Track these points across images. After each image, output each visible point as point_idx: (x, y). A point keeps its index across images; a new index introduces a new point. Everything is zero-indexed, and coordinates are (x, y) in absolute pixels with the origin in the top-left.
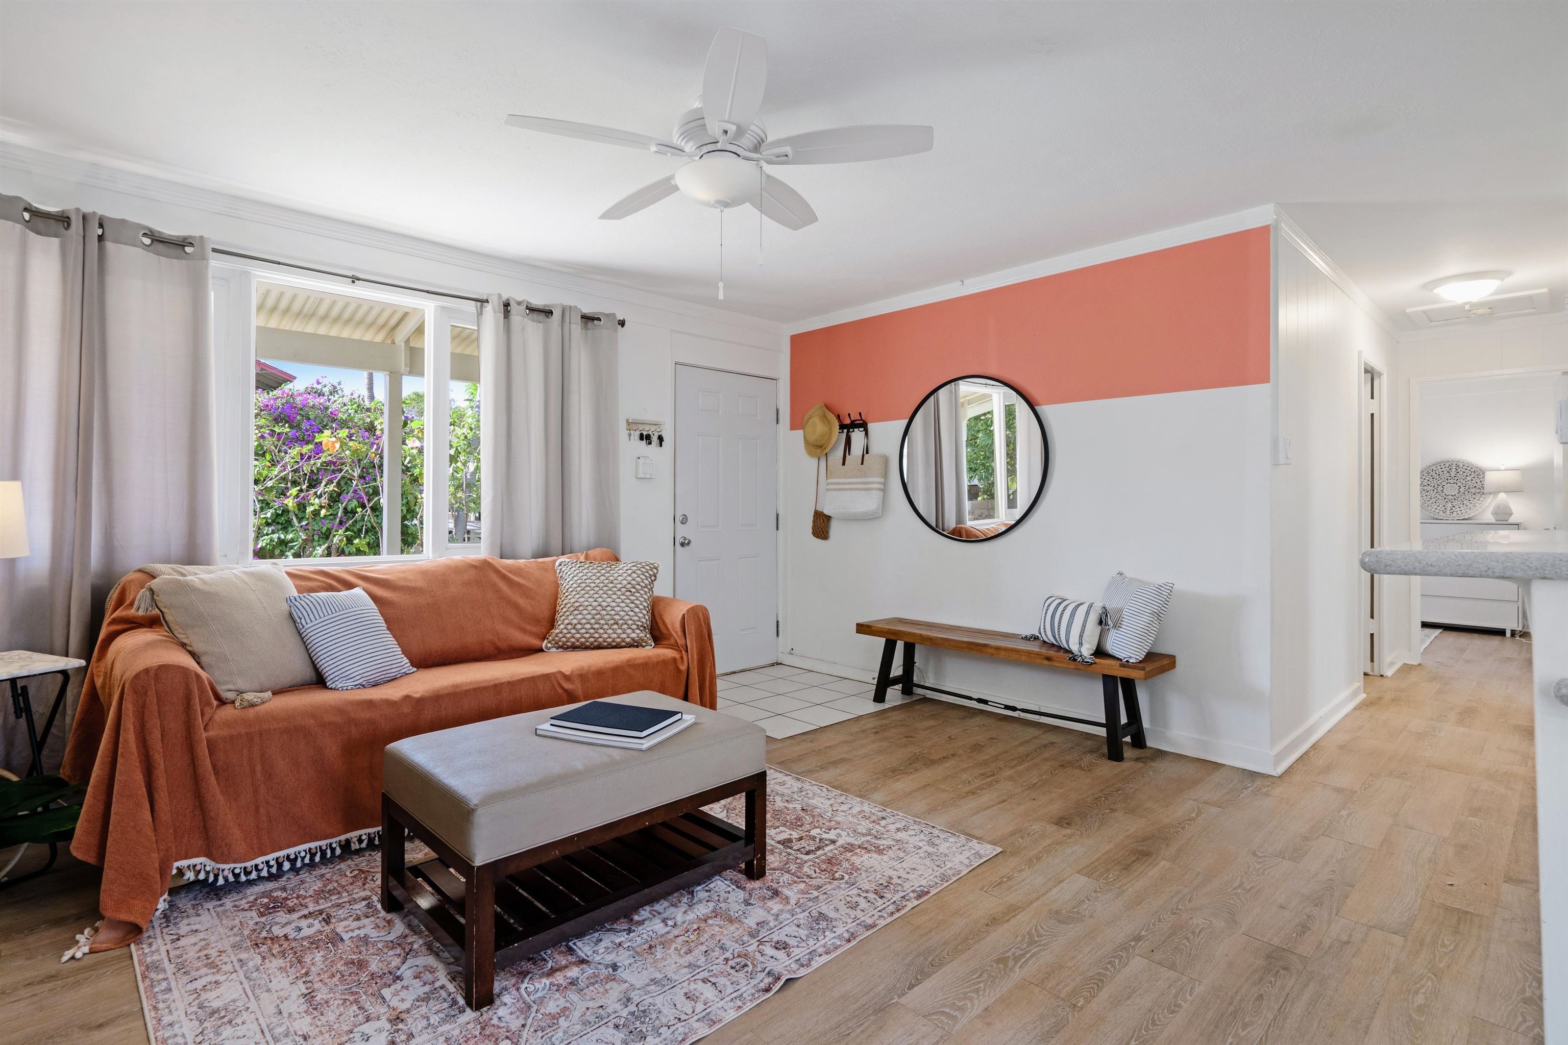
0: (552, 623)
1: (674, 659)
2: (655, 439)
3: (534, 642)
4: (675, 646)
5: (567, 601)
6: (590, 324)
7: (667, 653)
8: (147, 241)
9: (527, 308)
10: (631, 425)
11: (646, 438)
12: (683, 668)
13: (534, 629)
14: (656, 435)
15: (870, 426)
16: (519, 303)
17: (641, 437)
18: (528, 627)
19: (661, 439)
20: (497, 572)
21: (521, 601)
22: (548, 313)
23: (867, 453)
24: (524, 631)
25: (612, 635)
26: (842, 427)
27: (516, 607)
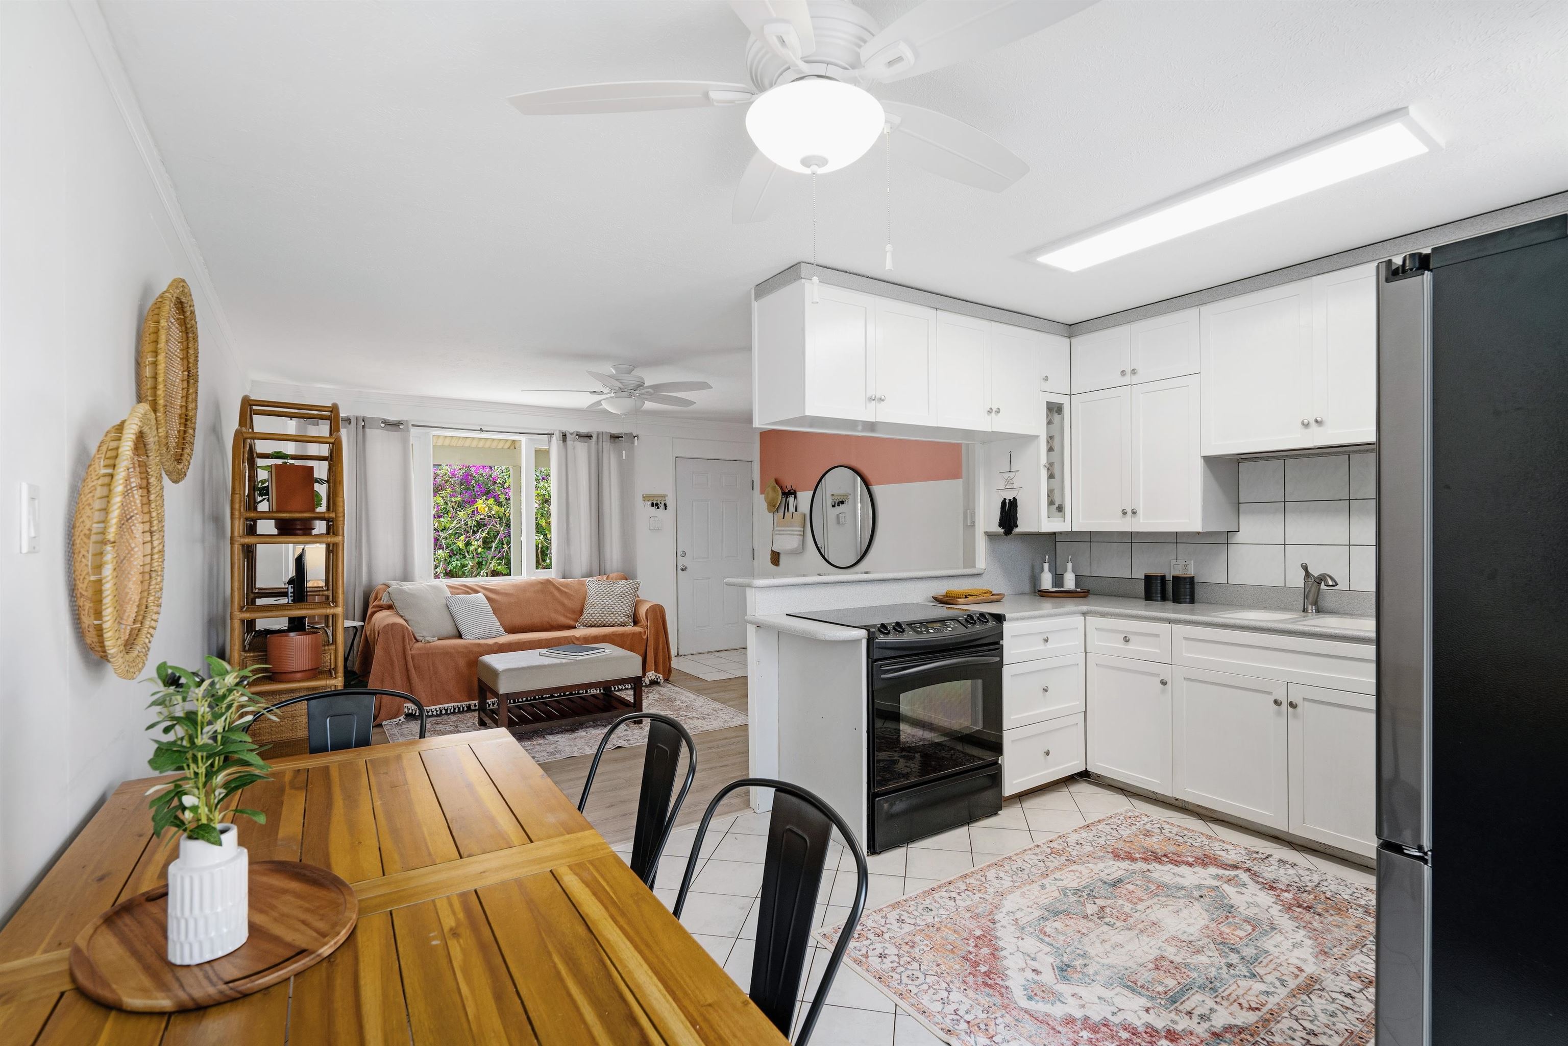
0: (581, 613)
1: (640, 633)
2: (662, 506)
3: (572, 623)
4: (642, 626)
5: (589, 601)
6: (617, 440)
7: (637, 629)
8: (383, 425)
9: (577, 435)
10: (645, 498)
11: (655, 505)
12: (645, 637)
13: (572, 616)
14: (663, 503)
15: (798, 494)
16: (572, 434)
17: (653, 505)
18: (569, 615)
19: (665, 505)
20: (554, 585)
21: (566, 601)
22: (589, 436)
23: (796, 511)
24: (566, 617)
25: (610, 619)
26: (784, 494)
27: (563, 604)
